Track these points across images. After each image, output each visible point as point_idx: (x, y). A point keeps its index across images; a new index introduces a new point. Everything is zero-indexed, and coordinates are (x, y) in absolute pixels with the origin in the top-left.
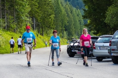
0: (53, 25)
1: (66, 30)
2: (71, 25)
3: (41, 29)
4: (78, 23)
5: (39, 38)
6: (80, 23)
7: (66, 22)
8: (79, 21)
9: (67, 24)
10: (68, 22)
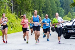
0: (31, 7)
1: (43, 12)
2: (48, 7)
3: (19, 12)
4: (55, 4)
5: (18, 21)
6: (57, 5)
7: (43, 4)
8: (56, 2)
9: (45, 6)
10: (45, 4)
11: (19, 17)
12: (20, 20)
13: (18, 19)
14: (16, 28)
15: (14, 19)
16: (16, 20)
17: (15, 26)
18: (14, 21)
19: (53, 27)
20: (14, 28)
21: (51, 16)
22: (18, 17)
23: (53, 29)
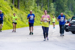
1: (54, 1)
11: (15, 6)
12: (17, 10)
13: (14, 8)
14: (9, 23)
15: (7, 9)
16: (10, 10)
17: (9, 20)
18: (8, 11)
19: (68, 24)
20: (7, 23)
21: (66, 7)
22: (13, 6)
23: (67, 28)
